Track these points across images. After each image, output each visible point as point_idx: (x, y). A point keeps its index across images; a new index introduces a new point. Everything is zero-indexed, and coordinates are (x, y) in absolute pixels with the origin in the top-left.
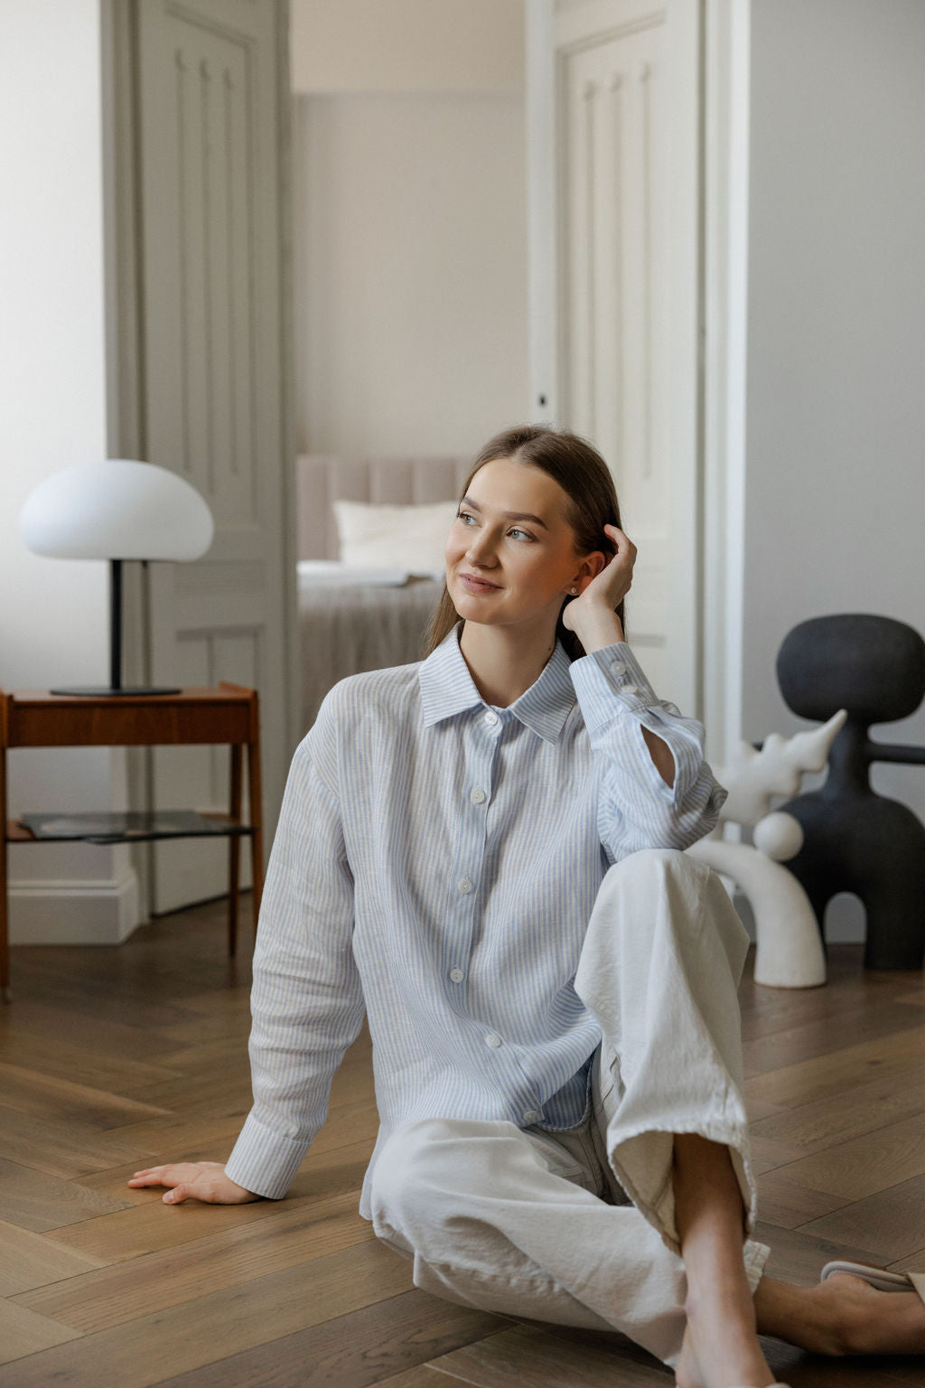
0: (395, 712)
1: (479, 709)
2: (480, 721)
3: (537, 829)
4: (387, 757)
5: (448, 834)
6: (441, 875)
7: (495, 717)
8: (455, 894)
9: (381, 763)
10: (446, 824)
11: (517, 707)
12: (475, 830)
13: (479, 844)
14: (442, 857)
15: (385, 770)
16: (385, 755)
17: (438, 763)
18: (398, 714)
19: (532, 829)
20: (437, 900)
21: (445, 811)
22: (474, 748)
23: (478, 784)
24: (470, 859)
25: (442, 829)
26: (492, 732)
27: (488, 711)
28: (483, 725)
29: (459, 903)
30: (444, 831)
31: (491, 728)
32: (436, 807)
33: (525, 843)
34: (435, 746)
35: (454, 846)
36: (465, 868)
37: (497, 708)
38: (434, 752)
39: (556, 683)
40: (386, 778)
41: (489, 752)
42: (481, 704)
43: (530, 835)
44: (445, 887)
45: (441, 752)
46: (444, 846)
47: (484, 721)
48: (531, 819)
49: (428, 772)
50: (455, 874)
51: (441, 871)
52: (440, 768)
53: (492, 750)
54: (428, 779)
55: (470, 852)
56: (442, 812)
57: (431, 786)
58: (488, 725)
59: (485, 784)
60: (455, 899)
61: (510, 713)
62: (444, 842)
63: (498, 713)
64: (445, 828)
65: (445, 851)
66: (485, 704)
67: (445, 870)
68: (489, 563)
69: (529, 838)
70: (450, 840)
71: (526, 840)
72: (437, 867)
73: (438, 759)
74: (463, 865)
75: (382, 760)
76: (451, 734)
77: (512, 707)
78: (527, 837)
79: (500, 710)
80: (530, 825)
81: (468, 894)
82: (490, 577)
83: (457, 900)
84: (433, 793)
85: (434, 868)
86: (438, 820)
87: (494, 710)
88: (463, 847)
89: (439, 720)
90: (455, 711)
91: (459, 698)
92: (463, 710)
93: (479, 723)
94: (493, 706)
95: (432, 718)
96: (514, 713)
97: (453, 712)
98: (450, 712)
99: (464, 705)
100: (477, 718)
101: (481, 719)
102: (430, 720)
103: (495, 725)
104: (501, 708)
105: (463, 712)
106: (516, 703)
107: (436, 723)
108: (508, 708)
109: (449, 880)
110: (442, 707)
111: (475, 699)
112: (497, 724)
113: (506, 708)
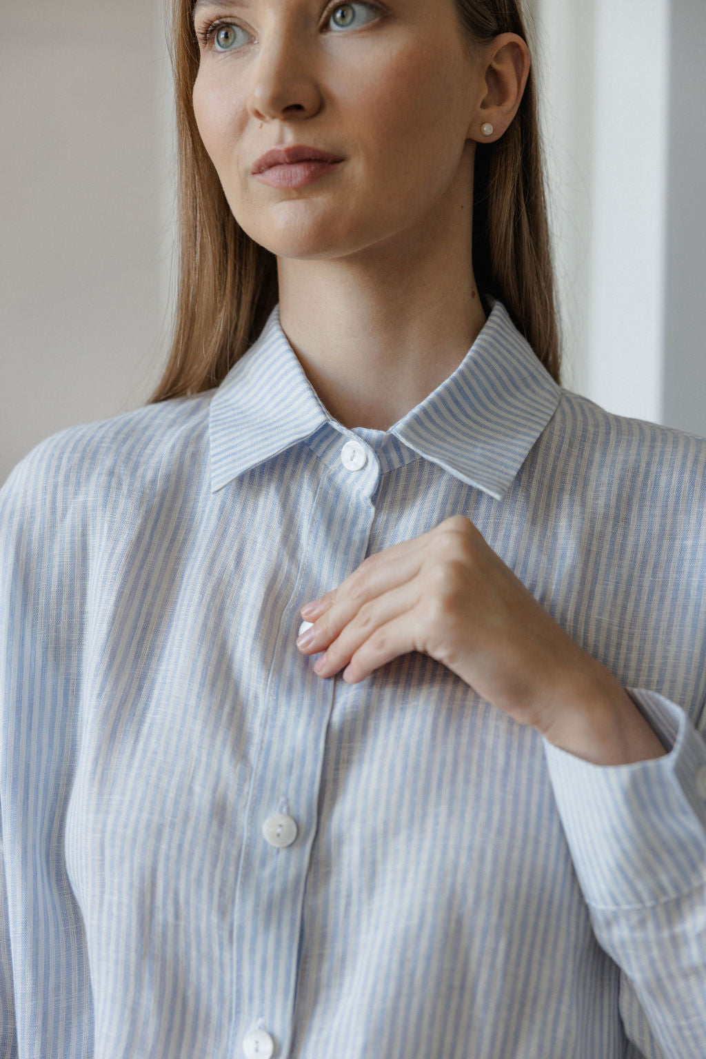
1: (324, 435)
2: (333, 468)
6: (224, 807)
8: (258, 852)
11: (409, 426)
13: (313, 729)
14: (225, 764)
17: (231, 562)
18: (152, 483)
24: (291, 765)
26: (358, 487)
28: (341, 476)
29: (269, 870)
31: (357, 479)
34: (231, 530)
35: (255, 741)
37: (365, 431)
38: (227, 543)
42: (325, 426)
45: (244, 540)
46: (230, 740)
47: (341, 466)
49: (205, 585)
51: (225, 797)
52: (234, 572)
55: (294, 751)
57: (208, 611)
58: (350, 473)
60: (257, 863)
61: (394, 441)
62: (232, 733)
63: (367, 441)
66: (335, 425)
67: (232, 795)
68: (303, 96)
72: (215, 790)
73: (233, 552)
76: (268, 503)
77: (397, 429)
79: (374, 434)
81: (289, 847)
82: (315, 138)
83: (263, 864)
85: (208, 792)
86: (219, 684)
87: (359, 435)
88: (276, 740)
89: (240, 472)
90: (274, 449)
91: (282, 426)
92: (290, 444)
93: (331, 472)
94: (357, 429)
95: (226, 471)
96: (403, 440)
97: (270, 451)
98: (263, 454)
99: (293, 431)
100: (326, 462)
101: (332, 461)
102: (223, 477)
103: (363, 468)
104: (374, 431)
105: (291, 448)
106: (407, 418)
107: (236, 478)
108: (390, 429)
109: (243, 819)
110: (248, 447)
111: (314, 418)
112: (366, 464)
113: (385, 430)
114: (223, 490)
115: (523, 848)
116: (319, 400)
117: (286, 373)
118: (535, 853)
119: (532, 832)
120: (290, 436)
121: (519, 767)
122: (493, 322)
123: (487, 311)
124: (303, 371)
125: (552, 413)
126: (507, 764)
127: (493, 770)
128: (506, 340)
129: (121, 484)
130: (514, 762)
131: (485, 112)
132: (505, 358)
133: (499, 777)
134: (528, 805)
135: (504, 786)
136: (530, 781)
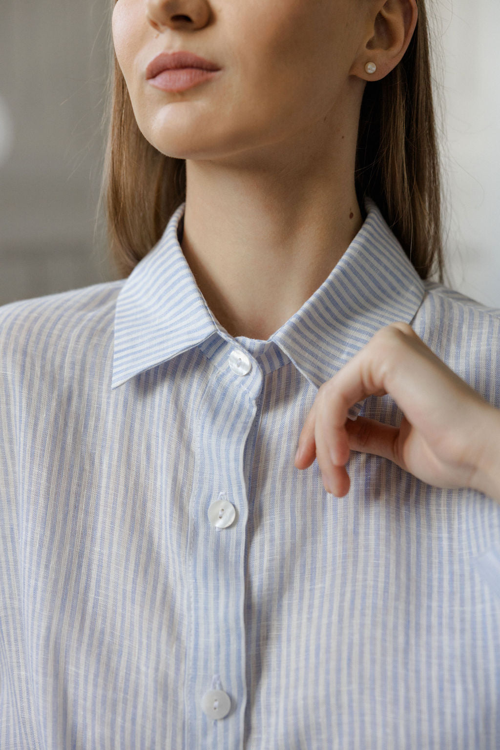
0: (57, 362)
1: (214, 344)
2: (222, 370)
3: (360, 576)
4: (38, 452)
5: (173, 598)
6: (166, 685)
7: (246, 359)
9: (28, 465)
10: (166, 577)
11: (288, 334)
12: (222, 582)
13: (232, 610)
14: (163, 647)
15: (34, 478)
16: (33, 447)
17: (143, 457)
18: (62, 367)
19: (350, 576)
20: (164, 737)
21: (163, 552)
22: (209, 420)
23: (220, 489)
24: (218, 646)
25: (160, 587)
26: (244, 388)
27: (232, 349)
28: (227, 378)
29: (210, 740)
30: (165, 592)
31: (243, 382)
32: (145, 544)
33: (341, 608)
34: (137, 426)
35: (185, 622)
36: (212, 665)
37: (248, 341)
38: (136, 438)
39: (366, 284)
40: (37, 494)
41: (239, 426)
42: (216, 335)
43: (349, 589)
44: (175, 709)
45: (149, 436)
46: (165, 622)
47: (228, 370)
48: (345, 557)
49: (127, 479)
50: (194, 678)
51: (166, 676)
52: (148, 466)
53: (246, 423)
54: (127, 491)
55: (217, 630)
56: (158, 553)
57: (134, 503)
58: (235, 377)
59: (235, 489)
60: (199, 732)
61: (274, 347)
62: (166, 615)
63: (250, 352)
64: (166, 585)
65: (170, 634)
66: (224, 335)
67: (172, 673)
68: (191, 7)
69: (348, 596)
70: (177, 610)
71: (342, 601)
72: (157, 669)
73: (143, 447)
74: (206, 661)
75: (28, 459)
77: (278, 336)
78: (343, 594)
79: (255, 344)
80: (344, 569)
81: (226, 718)
82: (198, 47)
83: (205, 734)
84: (138, 515)
85: (151, 672)
86: (151, 570)
87: (243, 345)
88: (201, 621)
89: (139, 371)
90: (168, 354)
91: (177, 330)
92: (183, 350)
93: (220, 373)
94: (241, 338)
95: (127, 369)
96: (282, 347)
97: (164, 356)
98: (159, 357)
99: (186, 337)
100: (216, 364)
101: (221, 364)
102: (124, 373)
103: (248, 374)
104: (256, 340)
105: (182, 354)
106: (286, 327)
107: (134, 377)
108: (271, 338)
109: (183, 695)
110: (147, 348)
111: (204, 326)
112: (251, 370)
113: (266, 339)
114: (124, 386)
115: (430, 721)
116: (209, 310)
117: (179, 280)
118: (442, 723)
119: (436, 705)
120: (183, 342)
121: (417, 645)
122: (365, 230)
123: (364, 216)
124: (195, 280)
125: (414, 313)
126: (407, 643)
127: (395, 650)
128: (376, 247)
129: (34, 366)
130: (413, 641)
131: (370, 53)
132: (372, 266)
133: (401, 656)
134: (429, 679)
135: (406, 664)
136: (429, 657)
